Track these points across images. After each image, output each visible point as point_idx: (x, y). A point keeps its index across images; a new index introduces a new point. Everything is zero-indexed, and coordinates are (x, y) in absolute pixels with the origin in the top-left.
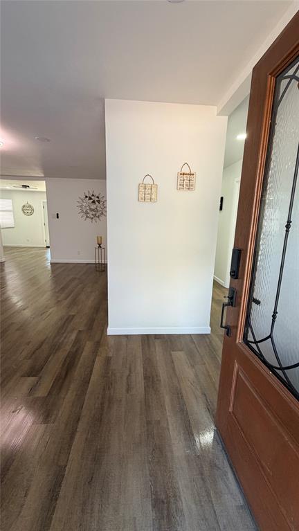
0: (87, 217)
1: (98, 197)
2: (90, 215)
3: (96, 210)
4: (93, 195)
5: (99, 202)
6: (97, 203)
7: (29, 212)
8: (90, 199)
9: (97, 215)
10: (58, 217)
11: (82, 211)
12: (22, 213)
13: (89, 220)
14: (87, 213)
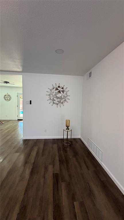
0: (54, 103)
1: (63, 88)
2: (56, 102)
3: (61, 98)
4: (59, 87)
5: (63, 91)
6: (61, 92)
7: (8, 99)
8: (57, 89)
9: (61, 102)
10: (31, 103)
11: (50, 99)
12: (4, 99)
13: (55, 105)
14: (53, 100)
